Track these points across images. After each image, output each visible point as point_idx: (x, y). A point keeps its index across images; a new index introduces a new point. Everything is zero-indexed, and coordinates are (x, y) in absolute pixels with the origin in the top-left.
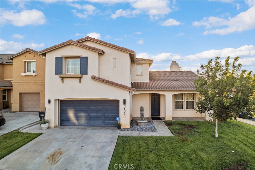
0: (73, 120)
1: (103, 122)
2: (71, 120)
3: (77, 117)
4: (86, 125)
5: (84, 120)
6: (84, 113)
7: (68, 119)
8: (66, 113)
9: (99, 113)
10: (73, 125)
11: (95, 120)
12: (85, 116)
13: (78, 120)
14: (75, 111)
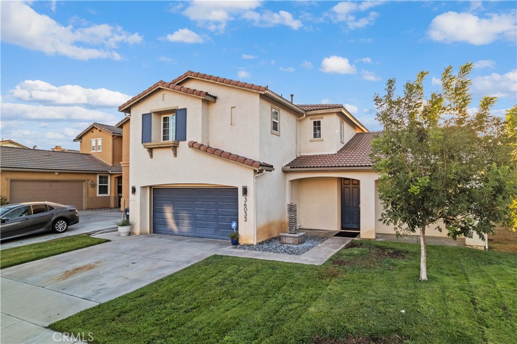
0: (171, 224)
1: (216, 230)
2: (169, 224)
3: (177, 218)
4: (190, 234)
5: (187, 225)
6: (187, 212)
7: (165, 223)
8: (162, 212)
9: (210, 214)
10: (171, 233)
11: (204, 226)
12: (189, 217)
13: (177, 224)
14: (174, 207)
